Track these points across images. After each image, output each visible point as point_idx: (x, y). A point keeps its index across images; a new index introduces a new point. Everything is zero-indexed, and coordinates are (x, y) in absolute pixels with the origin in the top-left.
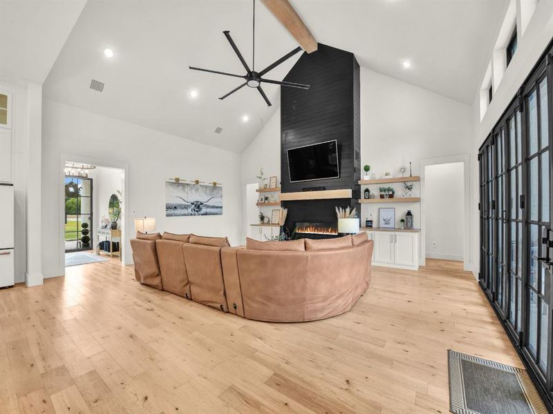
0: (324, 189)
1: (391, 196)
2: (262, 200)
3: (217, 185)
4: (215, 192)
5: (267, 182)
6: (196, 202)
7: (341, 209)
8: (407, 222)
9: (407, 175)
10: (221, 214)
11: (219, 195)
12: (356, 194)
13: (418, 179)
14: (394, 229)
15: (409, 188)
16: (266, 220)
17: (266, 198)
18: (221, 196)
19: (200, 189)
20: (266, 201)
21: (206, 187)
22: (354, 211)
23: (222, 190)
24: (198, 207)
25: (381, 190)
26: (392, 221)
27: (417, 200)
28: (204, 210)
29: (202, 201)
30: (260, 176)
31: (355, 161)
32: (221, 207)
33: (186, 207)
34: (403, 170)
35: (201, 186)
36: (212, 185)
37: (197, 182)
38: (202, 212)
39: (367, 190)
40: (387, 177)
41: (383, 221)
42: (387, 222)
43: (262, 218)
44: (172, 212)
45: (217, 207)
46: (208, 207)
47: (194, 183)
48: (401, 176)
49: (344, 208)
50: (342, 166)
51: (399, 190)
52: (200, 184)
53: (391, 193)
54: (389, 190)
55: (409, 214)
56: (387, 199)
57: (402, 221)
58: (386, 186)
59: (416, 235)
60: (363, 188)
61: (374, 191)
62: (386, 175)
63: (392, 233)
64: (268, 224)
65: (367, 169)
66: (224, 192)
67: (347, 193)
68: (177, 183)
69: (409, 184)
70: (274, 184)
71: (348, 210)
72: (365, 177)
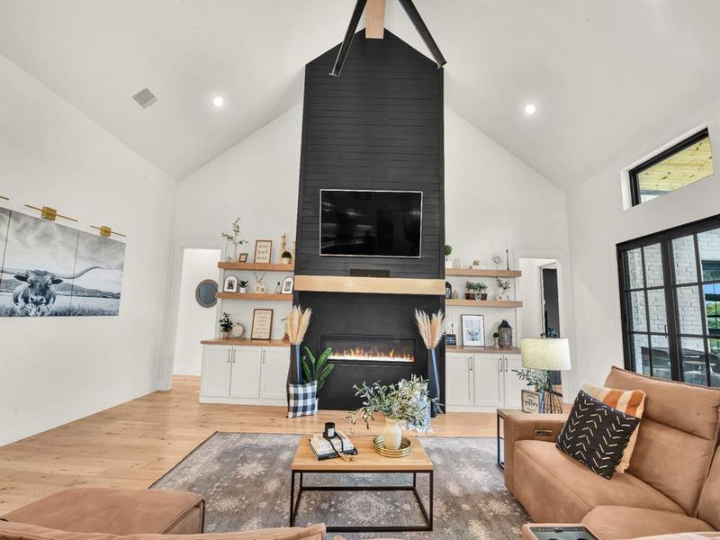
1: (484, 297)
2: (231, 286)
3: (112, 237)
4: (106, 252)
5: (248, 249)
6: (37, 273)
9: (503, 267)
10: (115, 313)
11: (115, 263)
13: (517, 274)
14: (485, 349)
15: (504, 287)
16: (236, 331)
17: (243, 284)
18: (121, 267)
19: (59, 237)
20: (242, 290)
21: (78, 234)
23: (123, 251)
25: (468, 287)
26: (481, 336)
27: (517, 305)
28: (62, 301)
30: (232, 234)
32: (117, 296)
34: (497, 260)
35: (62, 227)
36: (98, 233)
37: (49, 214)
38: (53, 306)
39: (449, 286)
40: (476, 268)
42: (473, 336)
43: (227, 326)
45: (105, 295)
46: (75, 291)
47: (39, 215)
48: (494, 268)
50: (425, 238)
52: (58, 221)
53: (484, 292)
54: (481, 287)
55: (505, 325)
56: (478, 301)
57: (496, 335)
58: (475, 281)
61: (458, 287)
62: (475, 264)
63: (501, 356)
64: (242, 340)
65: (448, 251)
66: (129, 258)
69: (504, 281)
70: (267, 254)
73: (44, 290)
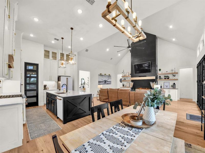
0: (145, 76)
1: (168, 78)
2: (123, 80)
4: (110, 77)
5: (125, 74)
7: (152, 82)
8: (174, 86)
9: (174, 72)
10: (111, 84)
12: (156, 78)
13: (177, 73)
14: (169, 88)
15: (174, 76)
16: (125, 86)
17: (125, 79)
18: (111, 78)
21: (107, 76)
22: (156, 83)
24: (105, 81)
25: (165, 77)
26: (168, 86)
27: (177, 80)
28: (107, 83)
29: (106, 80)
30: (123, 72)
31: (156, 68)
32: (111, 82)
33: (102, 82)
34: (172, 70)
35: (106, 75)
36: (109, 75)
39: (160, 77)
40: (167, 73)
41: (166, 86)
43: (123, 85)
44: (100, 83)
46: (108, 82)
48: (171, 72)
49: (153, 82)
50: (152, 69)
51: (171, 77)
53: (168, 77)
54: (167, 76)
55: (174, 84)
57: (172, 86)
58: (167, 75)
59: (177, 90)
60: (158, 76)
61: (163, 77)
62: (167, 72)
63: (169, 90)
65: (160, 70)
67: (154, 78)
68: (101, 75)
69: (174, 75)
70: (128, 74)
71: (154, 83)
72: (159, 73)
73: (106, 82)
